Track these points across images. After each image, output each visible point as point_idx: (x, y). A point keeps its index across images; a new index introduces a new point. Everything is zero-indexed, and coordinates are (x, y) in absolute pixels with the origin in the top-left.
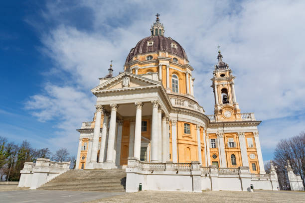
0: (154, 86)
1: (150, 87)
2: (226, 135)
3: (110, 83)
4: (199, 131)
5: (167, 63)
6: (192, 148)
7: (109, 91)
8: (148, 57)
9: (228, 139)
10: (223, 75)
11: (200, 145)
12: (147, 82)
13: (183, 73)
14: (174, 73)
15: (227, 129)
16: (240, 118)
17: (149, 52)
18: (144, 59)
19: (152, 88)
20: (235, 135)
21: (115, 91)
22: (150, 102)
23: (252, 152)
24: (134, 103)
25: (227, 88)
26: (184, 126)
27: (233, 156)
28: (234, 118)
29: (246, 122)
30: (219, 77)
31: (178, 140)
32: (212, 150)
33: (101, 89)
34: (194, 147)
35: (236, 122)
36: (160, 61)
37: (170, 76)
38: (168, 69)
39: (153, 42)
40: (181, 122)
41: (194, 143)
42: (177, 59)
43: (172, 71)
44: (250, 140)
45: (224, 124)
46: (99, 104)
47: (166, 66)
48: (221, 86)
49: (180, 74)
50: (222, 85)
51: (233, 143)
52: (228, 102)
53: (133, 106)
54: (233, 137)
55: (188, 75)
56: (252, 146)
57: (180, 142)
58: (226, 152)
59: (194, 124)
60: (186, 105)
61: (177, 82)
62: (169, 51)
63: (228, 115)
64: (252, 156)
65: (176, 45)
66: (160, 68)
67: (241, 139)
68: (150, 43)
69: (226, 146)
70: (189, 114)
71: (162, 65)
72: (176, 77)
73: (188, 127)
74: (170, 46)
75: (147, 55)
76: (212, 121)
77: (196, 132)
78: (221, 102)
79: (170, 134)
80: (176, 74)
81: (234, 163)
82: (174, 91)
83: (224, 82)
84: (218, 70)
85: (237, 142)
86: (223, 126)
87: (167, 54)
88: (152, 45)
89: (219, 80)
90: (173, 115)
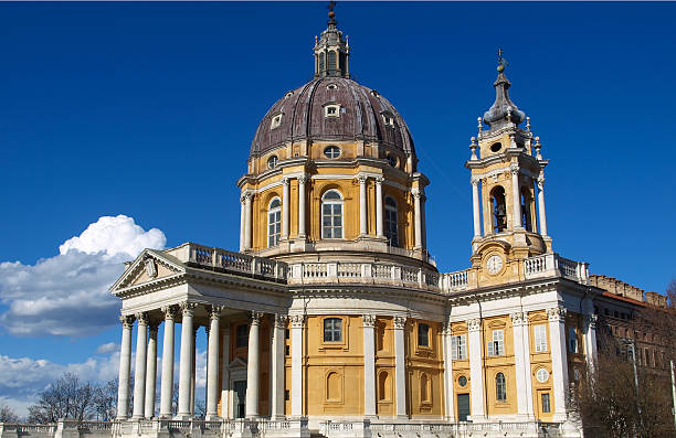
2: (486, 324)
9: (493, 333)
10: (496, 147)
11: (369, 363)
14: (330, 186)
20: (506, 322)
24: (160, 309)
25: (504, 184)
26: (322, 326)
27: (500, 378)
30: (488, 153)
31: (307, 358)
32: (458, 366)
36: (284, 171)
38: (301, 187)
40: (315, 316)
41: (351, 361)
45: (479, 295)
47: (297, 179)
48: (489, 180)
50: (491, 178)
52: (505, 228)
54: (503, 326)
56: (544, 348)
57: (311, 361)
58: (485, 368)
59: (357, 316)
60: (331, 273)
61: (338, 209)
62: (315, 131)
63: (494, 268)
64: (542, 375)
65: (338, 107)
66: (285, 188)
67: (519, 331)
68: (278, 120)
69: (487, 351)
70: (337, 295)
71: (289, 180)
72: (336, 196)
73: (337, 325)
74: (322, 115)
75: (269, 155)
76: (459, 288)
77: (361, 333)
78: (488, 228)
79: (288, 348)
80: (335, 190)
81: (501, 396)
82: (329, 236)
83: (495, 169)
84: (486, 134)
85: (509, 340)
86: (478, 299)
87: (304, 144)
88: (278, 125)
89: (484, 165)
90: (297, 303)
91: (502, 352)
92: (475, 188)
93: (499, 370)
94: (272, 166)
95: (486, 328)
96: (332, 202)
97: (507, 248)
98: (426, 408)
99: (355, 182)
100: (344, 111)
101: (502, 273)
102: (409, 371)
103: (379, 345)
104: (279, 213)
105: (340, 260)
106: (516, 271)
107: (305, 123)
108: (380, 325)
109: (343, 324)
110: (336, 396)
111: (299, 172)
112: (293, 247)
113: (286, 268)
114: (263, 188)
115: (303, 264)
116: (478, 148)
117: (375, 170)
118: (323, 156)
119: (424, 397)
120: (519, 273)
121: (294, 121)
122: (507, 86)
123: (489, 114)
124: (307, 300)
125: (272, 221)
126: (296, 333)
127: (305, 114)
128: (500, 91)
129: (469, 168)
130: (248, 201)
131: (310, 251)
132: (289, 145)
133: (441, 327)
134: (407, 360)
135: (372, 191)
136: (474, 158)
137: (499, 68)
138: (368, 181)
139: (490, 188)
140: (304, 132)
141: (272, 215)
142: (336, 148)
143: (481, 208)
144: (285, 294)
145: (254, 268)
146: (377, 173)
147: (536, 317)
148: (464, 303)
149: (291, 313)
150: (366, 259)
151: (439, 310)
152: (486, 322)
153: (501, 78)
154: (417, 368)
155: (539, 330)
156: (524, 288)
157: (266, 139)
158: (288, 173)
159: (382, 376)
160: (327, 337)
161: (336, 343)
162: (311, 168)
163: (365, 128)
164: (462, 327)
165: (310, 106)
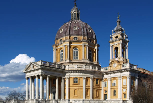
7: (28, 71)
11: (84, 88)
15: (113, 75)
25: (118, 46)
26: (73, 79)
30: (115, 38)
31: (70, 87)
32: (105, 88)
34: (80, 89)
38: (68, 47)
40: (71, 77)
52: (118, 57)
54: (116, 79)
55: (83, 47)
56: (125, 84)
58: (111, 89)
59: (81, 77)
60: (75, 67)
61: (77, 52)
62: (71, 33)
63: (115, 66)
64: (124, 90)
65: (77, 27)
66: (64, 48)
67: (120, 81)
68: (62, 30)
69: (112, 85)
70: (77, 72)
71: (65, 45)
72: (76, 49)
73: (77, 79)
74: (73, 29)
75: (60, 39)
76: (106, 71)
77: (82, 81)
78: (114, 57)
79: (65, 84)
80: (76, 48)
81: (114, 95)
82: (75, 59)
83: (116, 43)
84: (114, 34)
85: (117, 83)
86: (110, 73)
87: (68, 37)
88: (62, 32)
89: (113, 42)
90: (67, 74)
91: (115, 85)
92: (111, 48)
93: (114, 89)
94: (61, 42)
95: (112, 80)
96: (76, 51)
97: (118, 62)
98: (97, 97)
99: (81, 46)
100: (78, 28)
101: (117, 67)
102: (93, 89)
103: (86, 83)
104: (63, 54)
105: (78, 65)
106: (120, 67)
107: (69, 31)
108: (87, 79)
109: (78, 79)
110: (76, 95)
111: (67, 43)
112: (66, 62)
113: (65, 66)
114: (59, 47)
115: (69, 65)
116: (112, 38)
117: (86, 43)
118: (73, 40)
119: (97, 95)
120: (121, 67)
121: (66, 31)
122: (120, 22)
123: (115, 29)
124: (70, 74)
125: (61, 55)
126: (67, 81)
127: (69, 29)
128: (118, 23)
129: (110, 42)
130: (55, 51)
131: (70, 62)
132: (65, 37)
133: (101, 80)
134: (93, 87)
135: (86, 48)
136: (111, 40)
137: (118, 17)
138: (85, 46)
139: (114, 47)
140: (68, 34)
141: (61, 54)
142: (77, 38)
143: (112, 52)
144: (64, 72)
145: (57, 66)
146: (87, 44)
147: (124, 77)
148: (107, 74)
149: (66, 76)
150: (84, 64)
151: (101, 76)
152: (112, 79)
153: (118, 20)
154: (95, 89)
155: (124, 80)
156: (121, 71)
157: (59, 35)
158: (65, 44)
159: (87, 90)
160: (74, 82)
161: (76, 83)
162: (70, 43)
163: (84, 33)
164: (106, 80)
165: (70, 27)
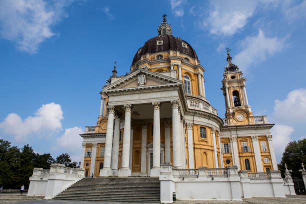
0: (173, 84)
1: (169, 85)
2: (239, 140)
3: (123, 81)
4: (214, 135)
5: (179, 63)
6: (209, 153)
7: (122, 89)
8: (158, 56)
9: (242, 143)
10: (233, 77)
11: (216, 150)
12: (166, 80)
13: (195, 74)
14: (186, 73)
15: (240, 133)
16: (253, 122)
17: (159, 51)
18: (154, 58)
19: (171, 86)
20: (248, 139)
21: (129, 90)
22: (170, 102)
23: (266, 156)
24: (151, 103)
25: (238, 90)
26: (199, 130)
27: (247, 161)
28: (247, 121)
29: (259, 125)
30: (230, 79)
31: (194, 144)
32: (226, 155)
33: (113, 88)
34: (210, 152)
35: (249, 125)
36: (172, 61)
37: (182, 76)
38: (180, 69)
39: (162, 42)
40: (197, 125)
41: (210, 148)
42: (188, 60)
43: (184, 71)
44: (263, 143)
45: (237, 128)
46: (112, 105)
47: (178, 65)
48: (231, 88)
49: (192, 74)
50: (233, 87)
51: (246, 147)
52: (240, 105)
53: (150, 107)
54: (246, 141)
55: (200, 76)
56: (266, 150)
57: (196, 146)
58: (240, 157)
59: (210, 128)
60: (201, 107)
61: (189, 83)
64: (266, 160)
65: (186, 45)
67: (255, 143)
68: (160, 42)
69: (240, 150)
71: (174, 65)
72: (188, 78)
74: (181, 46)
75: (157, 54)
80: (187, 75)
85: (250, 146)
87: (178, 53)
89: (230, 82)
90: (189, 118)
93: (246, 158)
97: (246, 112)
101: (245, 120)
109: (207, 131)
124: (194, 117)
126: (189, 132)
139: (232, 91)
140: (178, 49)
147: (262, 138)
148: (229, 130)
149: (187, 122)
158: (174, 62)
160: (202, 136)
